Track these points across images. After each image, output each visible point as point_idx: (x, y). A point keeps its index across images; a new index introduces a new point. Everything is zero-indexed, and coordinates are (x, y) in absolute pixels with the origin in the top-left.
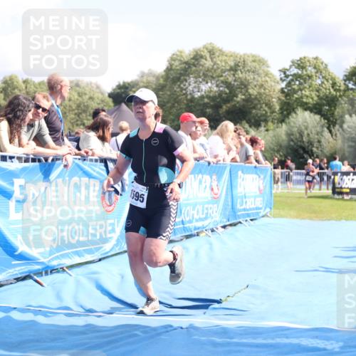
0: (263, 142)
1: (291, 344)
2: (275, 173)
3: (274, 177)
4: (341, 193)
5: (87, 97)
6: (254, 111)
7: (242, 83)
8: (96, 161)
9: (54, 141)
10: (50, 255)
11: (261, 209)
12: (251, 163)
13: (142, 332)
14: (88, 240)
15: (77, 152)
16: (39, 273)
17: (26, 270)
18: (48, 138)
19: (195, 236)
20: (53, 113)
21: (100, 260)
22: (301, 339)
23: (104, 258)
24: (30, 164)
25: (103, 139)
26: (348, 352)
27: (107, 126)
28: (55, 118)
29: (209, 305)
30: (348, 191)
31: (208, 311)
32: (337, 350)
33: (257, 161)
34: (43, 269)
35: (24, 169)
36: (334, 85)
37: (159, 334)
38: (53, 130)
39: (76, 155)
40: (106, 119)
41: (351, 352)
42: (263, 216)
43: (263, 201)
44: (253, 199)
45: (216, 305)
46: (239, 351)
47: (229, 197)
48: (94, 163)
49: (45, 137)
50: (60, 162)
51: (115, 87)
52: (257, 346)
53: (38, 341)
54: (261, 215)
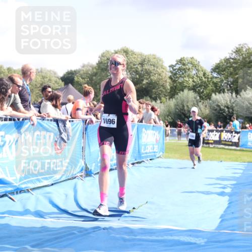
0: (159, 110)
1: (173, 240)
2: (166, 130)
3: (166, 133)
4: (208, 143)
5: (47, 79)
6: (154, 90)
7: (147, 72)
8: (51, 120)
9: (24, 108)
10: (20, 181)
11: (157, 152)
12: (151, 123)
13: (78, 232)
14: (45, 172)
15: (39, 114)
16: (12, 193)
17: (4, 191)
18: (20, 105)
19: (114, 169)
20: (24, 90)
21: (52, 185)
22: (181, 237)
23: (55, 184)
24: (8, 122)
25: (55, 106)
26: (210, 245)
27: (59, 98)
28: (25, 93)
29: (122, 214)
30: (212, 142)
31: (122, 218)
32: (203, 244)
33: (155, 122)
34: (15, 190)
35: (4, 125)
36: (204, 74)
37: (89, 233)
38: (24, 100)
39: (38, 116)
40: (58, 93)
41: (212, 245)
42: (158, 157)
43: (158, 147)
44: (152, 146)
45: (126, 215)
46: (140, 245)
47: (137, 145)
48: (50, 122)
49: (18, 104)
50: (28, 121)
51: (65, 73)
52: (152, 241)
53: (10, 237)
54: (157, 156)
